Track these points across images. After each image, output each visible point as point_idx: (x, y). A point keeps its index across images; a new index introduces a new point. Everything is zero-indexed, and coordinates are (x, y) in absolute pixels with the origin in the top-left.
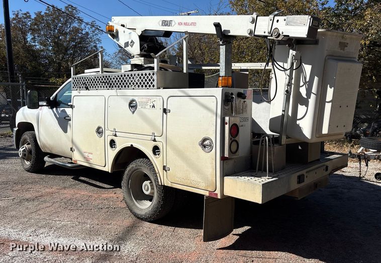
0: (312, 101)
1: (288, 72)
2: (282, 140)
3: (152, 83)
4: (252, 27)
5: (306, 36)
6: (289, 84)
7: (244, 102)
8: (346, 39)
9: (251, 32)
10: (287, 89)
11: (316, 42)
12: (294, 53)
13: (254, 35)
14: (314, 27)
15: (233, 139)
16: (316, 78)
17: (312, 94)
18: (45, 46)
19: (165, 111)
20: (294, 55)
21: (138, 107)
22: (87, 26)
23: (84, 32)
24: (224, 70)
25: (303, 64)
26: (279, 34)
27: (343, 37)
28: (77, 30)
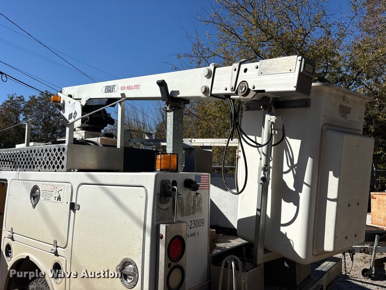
0: (304, 196)
1: (264, 149)
2: (258, 257)
3: (61, 163)
4: (208, 83)
5: (295, 89)
6: (266, 169)
7: (197, 194)
8: (348, 102)
9: (206, 91)
10: (262, 175)
11: (306, 104)
12: (273, 118)
13: (212, 95)
14: (308, 74)
15: (173, 264)
16: (310, 160)
17: (304, 185)
18: (36, 125)
19: (73, 207)
20: (272, 123)
21: (41, 198)
24: (172, 145)
25: (287, 138)
26: (249, 90)
27: (344, 98)
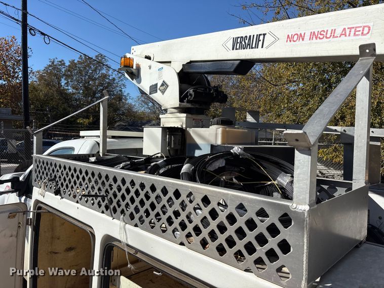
18: (77, 89)
22: (114, 73)
23: (111, 78)
28: (105, 76)
